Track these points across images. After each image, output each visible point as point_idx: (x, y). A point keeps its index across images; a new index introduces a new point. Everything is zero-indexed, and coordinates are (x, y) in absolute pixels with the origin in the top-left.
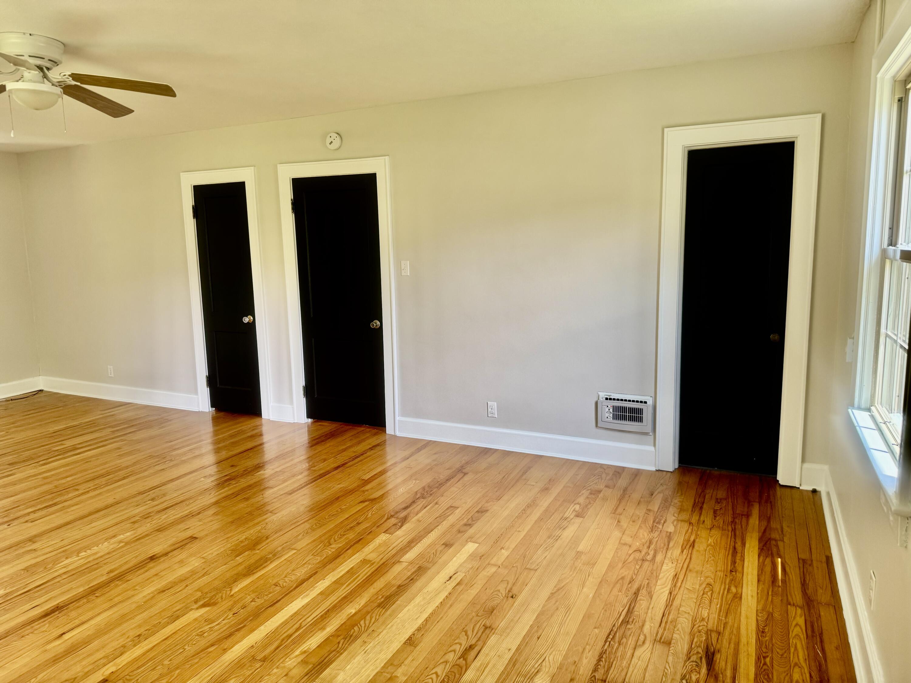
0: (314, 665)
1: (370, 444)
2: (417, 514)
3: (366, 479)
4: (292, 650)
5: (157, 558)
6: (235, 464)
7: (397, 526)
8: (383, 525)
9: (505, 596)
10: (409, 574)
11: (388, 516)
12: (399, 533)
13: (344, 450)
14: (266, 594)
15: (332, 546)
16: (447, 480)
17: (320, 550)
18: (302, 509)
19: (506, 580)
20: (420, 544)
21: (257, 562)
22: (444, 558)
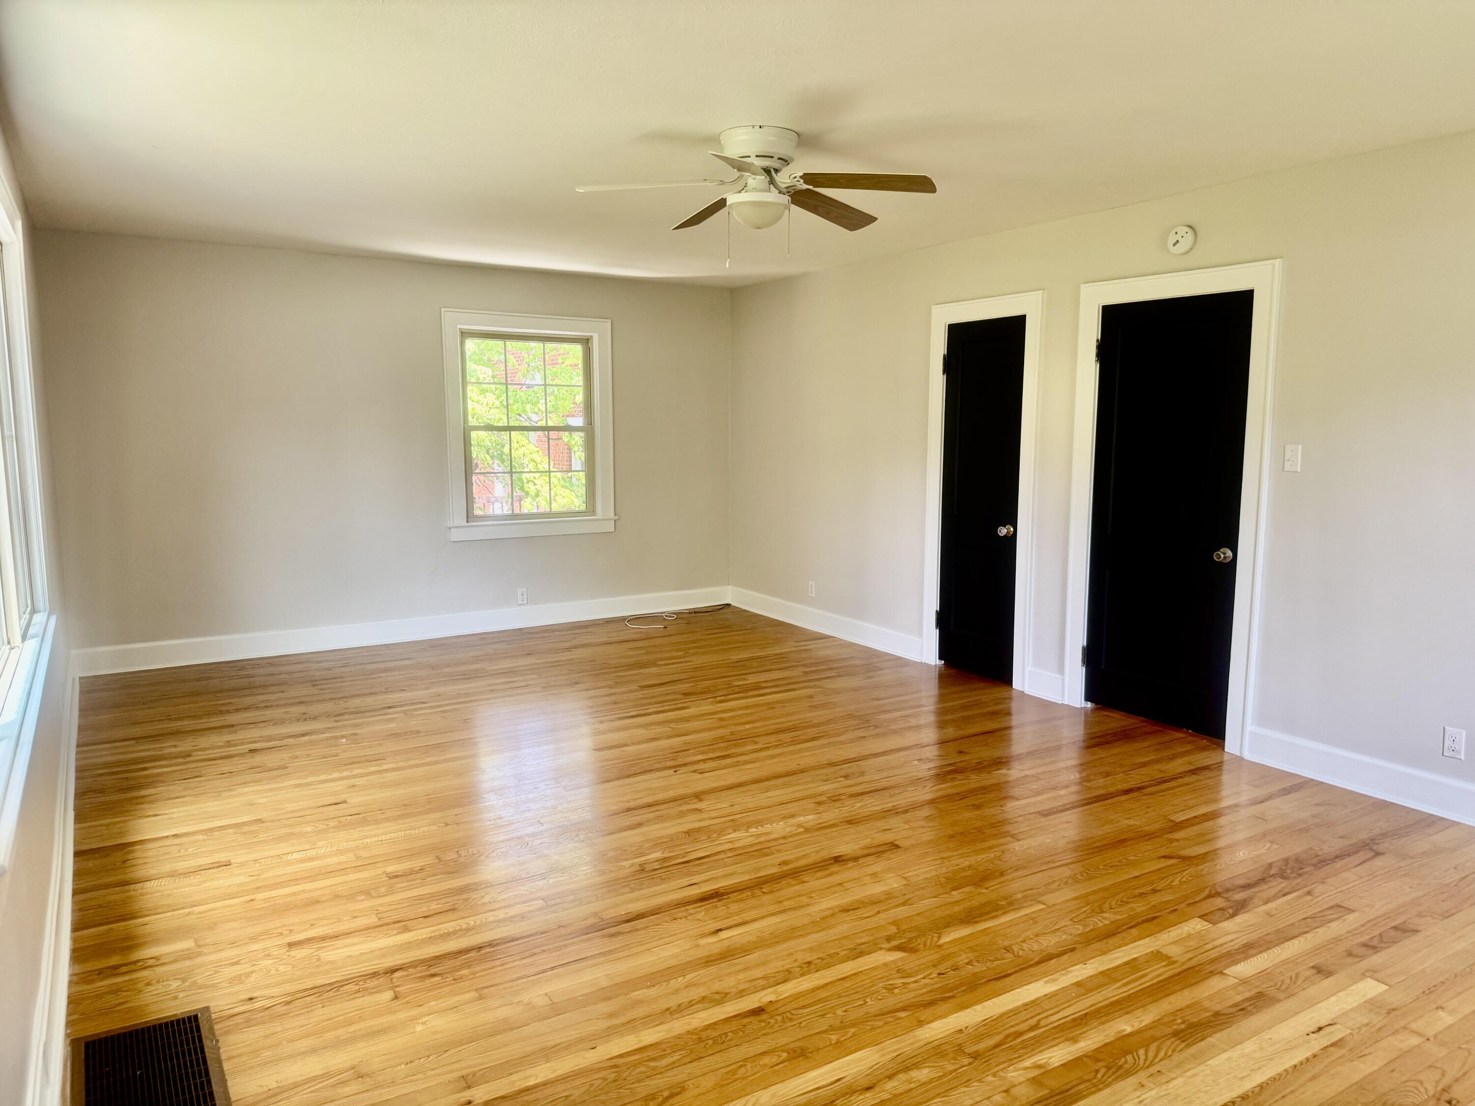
0: (1052, 1091)
1: (1190, 763)
2: (1267, 903)
3: (1178, 820)
4: (1020, 1057)
5: (844, 861)
6: (964, 750)
7: (1226, 912)
8: (1199, 904)
9: (1434, 1096)
10: (1239, 998)
11: (1210, 891)
12: (1227, 925)
13: (1144, 765)
14: (990, 958)
15: (1105, 915)
16: (1337, 857)
17: (1083, 916)
18: (1062, 843)
19: (1442, 1069)
20: (1266, 955)
21: (983, 905)
22: (1312, 991)
